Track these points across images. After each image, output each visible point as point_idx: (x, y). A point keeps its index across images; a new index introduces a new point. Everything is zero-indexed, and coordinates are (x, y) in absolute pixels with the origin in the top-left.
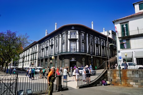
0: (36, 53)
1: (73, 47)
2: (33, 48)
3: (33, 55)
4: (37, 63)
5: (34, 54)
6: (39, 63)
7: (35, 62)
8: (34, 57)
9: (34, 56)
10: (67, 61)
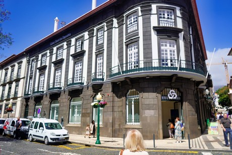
0: (18, 80)
1: (169, 53)
2: (10, 68)
3: (7, 86)
4: (21, 107)
5: (10, 83)
6: (27, 106)
7: (14, 104)
8: (9, 92)
9: (10, 88)
10: (151, 99)
